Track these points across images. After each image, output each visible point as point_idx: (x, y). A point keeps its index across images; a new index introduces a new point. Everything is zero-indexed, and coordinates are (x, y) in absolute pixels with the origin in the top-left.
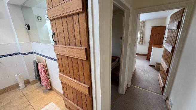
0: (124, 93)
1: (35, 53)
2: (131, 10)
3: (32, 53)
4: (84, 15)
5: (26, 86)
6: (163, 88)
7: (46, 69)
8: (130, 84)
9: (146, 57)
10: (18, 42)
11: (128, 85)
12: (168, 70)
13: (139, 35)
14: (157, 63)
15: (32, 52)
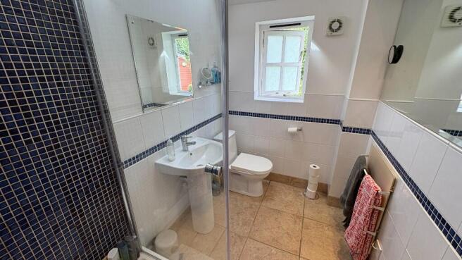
1: (374, 134)
3: (368, 132)
5: (317, 197)
7: (382, 209)
10: (348, 97)
15: (368, 130)
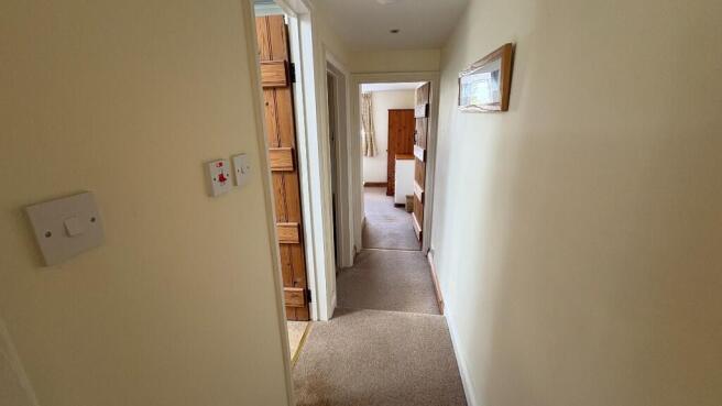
0: (351, 264)
2: (347, 77)
4: (288, 92)
6: (421, 234)
8: (359, 248)
9: (385, 189)
11: (355, 248)
12: (423, 194)
13: (363, 133)
14: (408, 197)
